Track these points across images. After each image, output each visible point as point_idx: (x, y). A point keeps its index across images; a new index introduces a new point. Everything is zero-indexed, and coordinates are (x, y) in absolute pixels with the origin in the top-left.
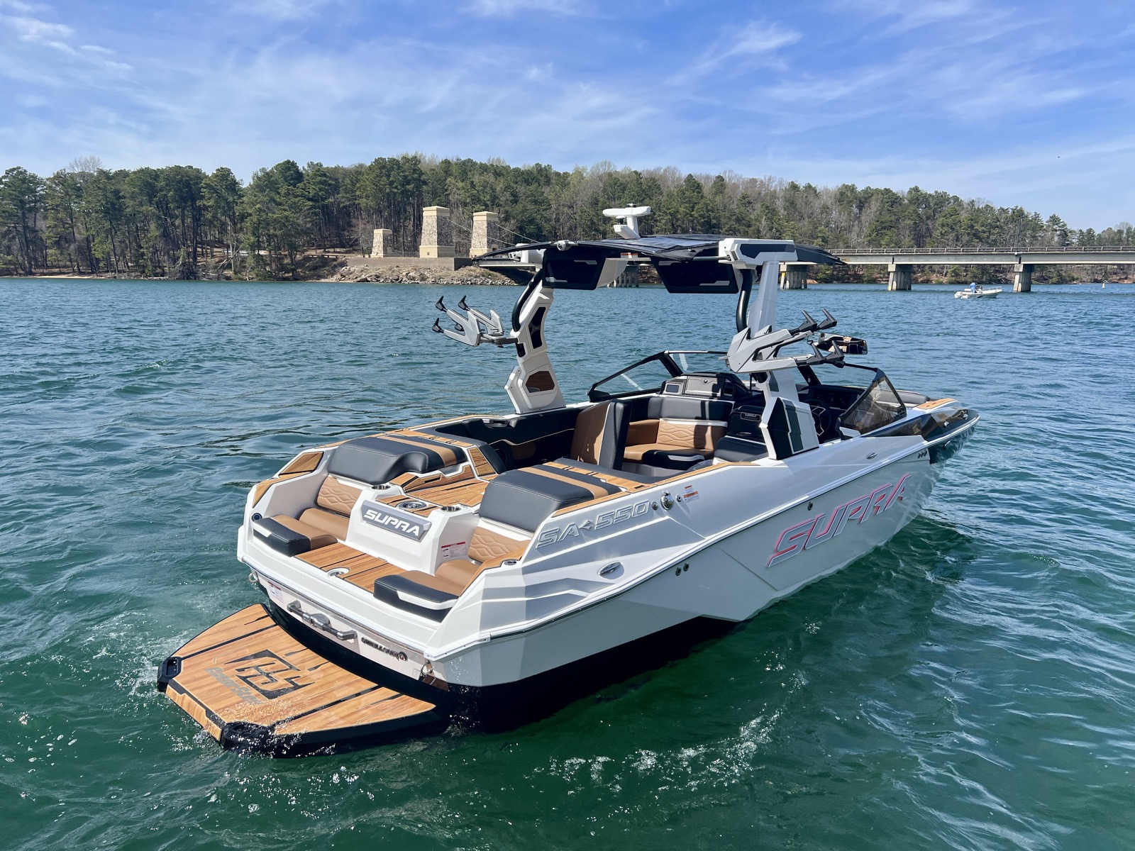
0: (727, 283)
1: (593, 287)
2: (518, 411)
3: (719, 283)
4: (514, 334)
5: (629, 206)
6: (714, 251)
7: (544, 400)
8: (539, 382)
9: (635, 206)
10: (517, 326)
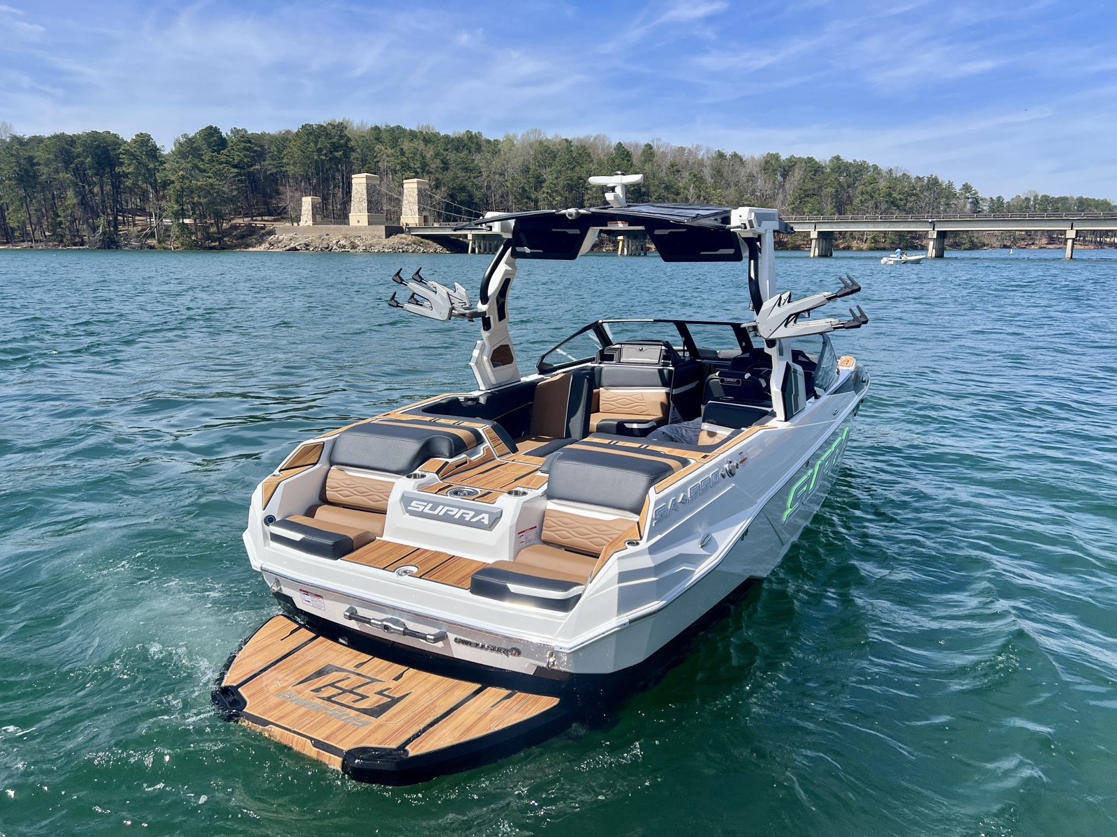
0: (731, 251)
1: (573, 257)
2: (482, 387)
3: (722, 251)
4: (481, 307)
5: (618, 174)
6: (726, 220)
7: (505, 372)
8: (501, 356)
9: (623, 174)
10: (485, 299)
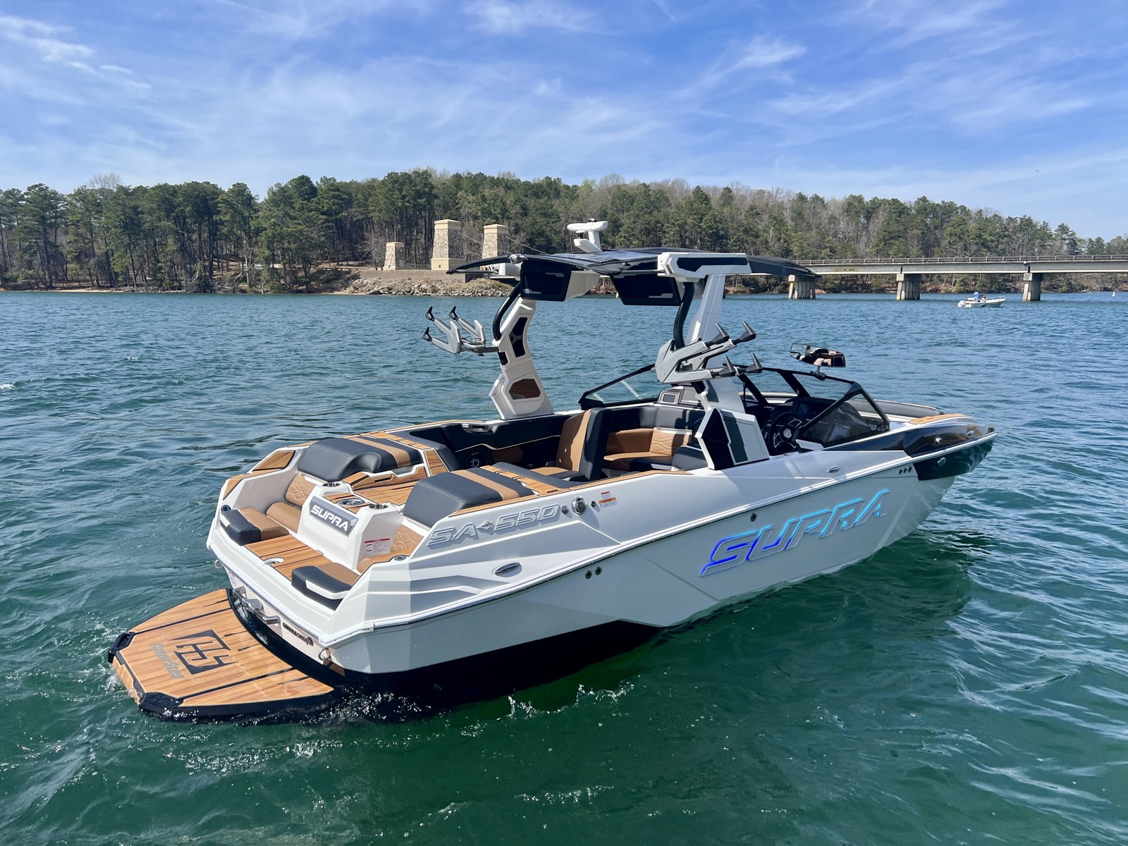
0: (670, 296)
1: (562, 299)
2: (503, 418)
3: (665, 296)
4: (496, 343)
5: (590, 221)
6: (653, 264)
7: (529, 407)
8: (524, 389)
9: (596, 221)
10: (498, 335)
